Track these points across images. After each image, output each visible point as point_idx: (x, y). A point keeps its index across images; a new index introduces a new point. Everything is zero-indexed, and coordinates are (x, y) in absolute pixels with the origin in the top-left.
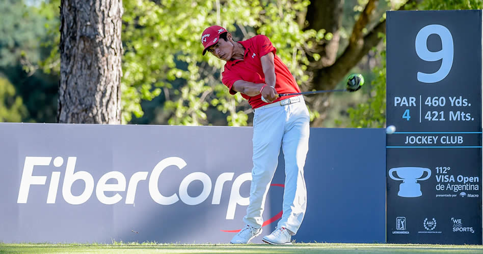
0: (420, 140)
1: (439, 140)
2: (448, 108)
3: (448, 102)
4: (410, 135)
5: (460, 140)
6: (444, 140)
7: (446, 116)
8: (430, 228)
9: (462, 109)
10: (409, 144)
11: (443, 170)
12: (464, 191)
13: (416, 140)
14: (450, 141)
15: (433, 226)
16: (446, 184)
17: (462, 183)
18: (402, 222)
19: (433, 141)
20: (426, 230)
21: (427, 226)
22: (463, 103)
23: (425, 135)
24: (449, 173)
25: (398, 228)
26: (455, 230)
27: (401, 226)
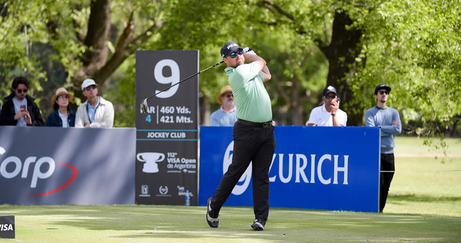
0: (157, 135)
1: (169, 135)
2: (175, 114)
3: (176, 110)
4: (150, 132)
5: (183, 135)
6: (173, 135)
7: (175, 119)
8: (164, 193)
9: (185, 115)
10: (150, 138)
11: (172, 155)
12: (186, 169)
13: (155, 135)
14: (177, 135)
15: (165, 191)
16: (174, 164)
17: (185, 164)
18: (146, 189)
19: (166, 136)
20: (161, 194)
21: (162, 191)
22: (185, 111)
23: (160, 132)
24: (176, 157)
25: (143, 192)
26: (180, 194)
27: (145, 191)
